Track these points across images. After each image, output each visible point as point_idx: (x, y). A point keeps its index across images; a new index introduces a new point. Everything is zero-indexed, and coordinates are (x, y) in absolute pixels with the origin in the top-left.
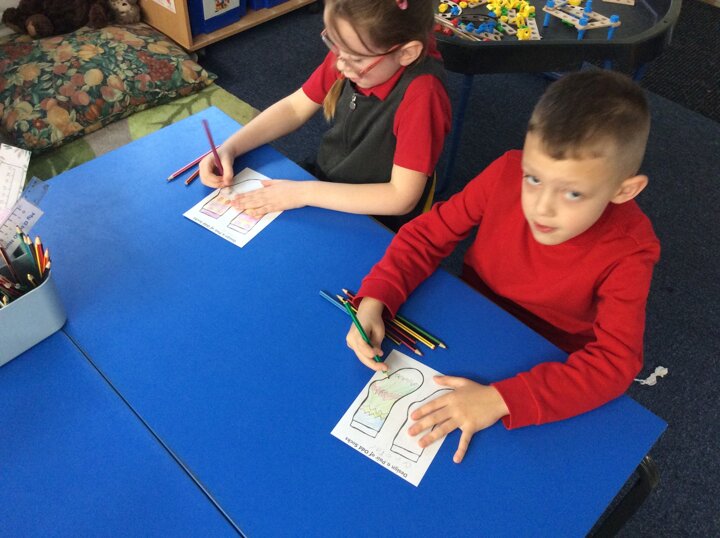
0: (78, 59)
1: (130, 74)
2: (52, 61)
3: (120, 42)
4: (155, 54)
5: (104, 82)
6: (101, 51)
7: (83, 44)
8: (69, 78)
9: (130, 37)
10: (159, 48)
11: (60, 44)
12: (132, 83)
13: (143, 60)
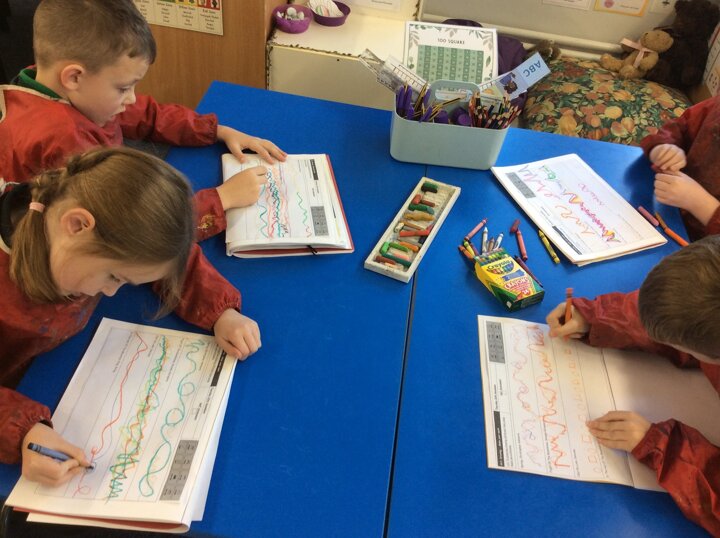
0: (611, 96)
1: (645, 123)
5: (619, 120)
6: (633, 99)
7: (623, 88)
8: (595, 104)
9: (666, 98)
13: (663, 117)
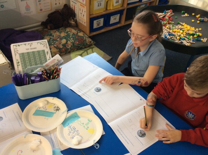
0: (60, 36)
1: (73, 41)
2: (53, 36)
3: (71, 32)
4: (80, 36)
5: (67, 43)
6: (66, 34)
7: (61, 32)
8: (58, 41)
9: (74, 31)
10: (81, 34)
11: (55, 32)
12: (73, 44)
13: (77, 37)
